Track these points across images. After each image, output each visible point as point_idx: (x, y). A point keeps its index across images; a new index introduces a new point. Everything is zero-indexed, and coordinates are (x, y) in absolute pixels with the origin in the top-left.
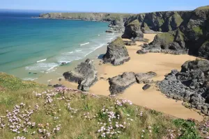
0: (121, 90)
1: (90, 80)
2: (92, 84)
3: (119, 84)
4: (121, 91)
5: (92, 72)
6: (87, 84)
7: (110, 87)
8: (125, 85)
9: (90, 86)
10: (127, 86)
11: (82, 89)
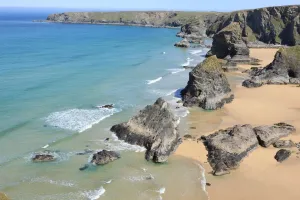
0: (233, 160)
1: (168, 141)
2: (172, 149)
3: (226, 148)
4: (233, 164)
5: (170, 126)
6: (163, 150)
7: (210, 156)
8: (239, 151)
9: (168, 153)
10: (244, 154)
11: (155, 159)
